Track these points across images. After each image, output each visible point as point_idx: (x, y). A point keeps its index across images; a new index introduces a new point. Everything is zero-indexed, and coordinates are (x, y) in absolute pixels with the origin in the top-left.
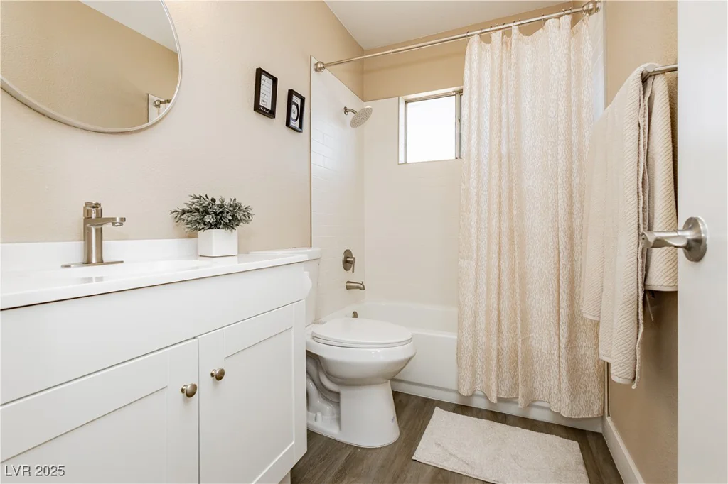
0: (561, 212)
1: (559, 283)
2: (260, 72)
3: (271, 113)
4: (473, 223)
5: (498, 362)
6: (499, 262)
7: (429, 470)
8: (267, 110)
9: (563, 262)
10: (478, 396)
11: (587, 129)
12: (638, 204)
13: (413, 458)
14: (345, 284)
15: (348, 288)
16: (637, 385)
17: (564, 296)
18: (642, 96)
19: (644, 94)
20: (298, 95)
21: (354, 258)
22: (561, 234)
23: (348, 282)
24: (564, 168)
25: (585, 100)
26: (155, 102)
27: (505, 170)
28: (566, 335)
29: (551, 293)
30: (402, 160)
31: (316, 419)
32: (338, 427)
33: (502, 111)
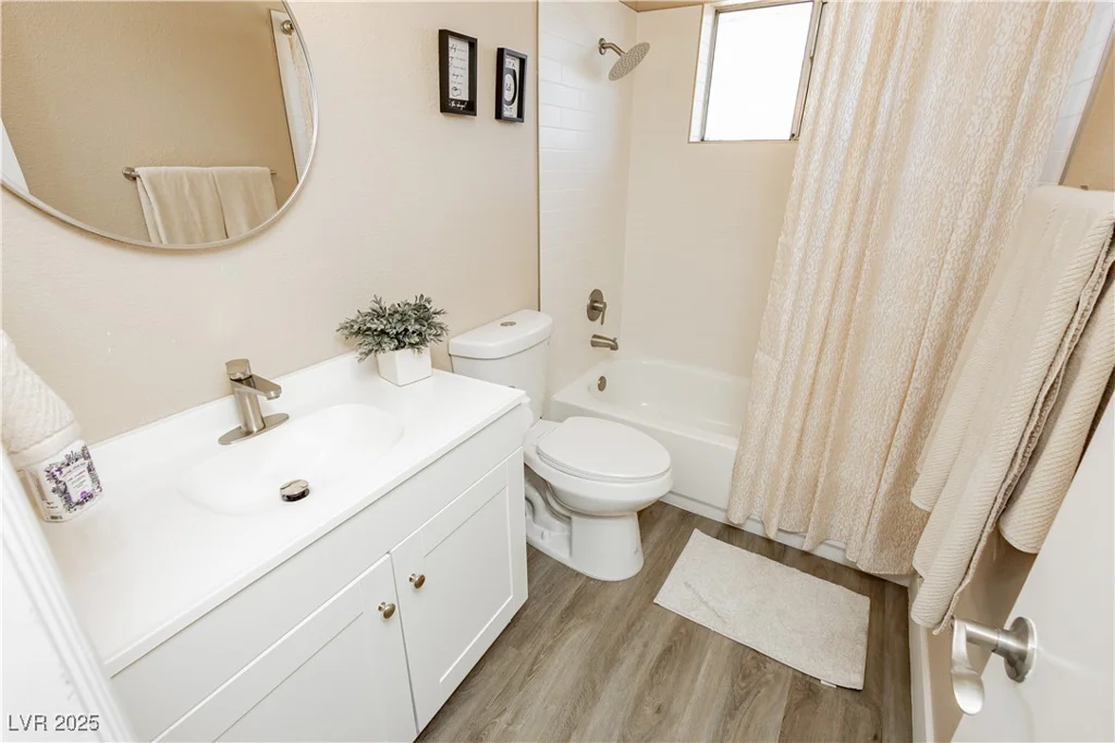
0: (936, 309)
1: (900, 412)
2: (444, 36)
3: (470, 108)
4: (788, 305)
5: (789, 489)
6: (818, 363)
7: (672, 619)
8: (462, 102)
9: (915, 384)
10: (753, 520)
11: (1032, 162)
12: (1028, 424)
13: (655, 601)
14: (590, 339)
15: (594, 344)
16: (940, 632)
17: (903, 431)
18: (1103, 256)
19: (1108, 253)
20: (513, 55)
21: (605, 304)
22: (925, 342)
23: (595, 336)
24: (964, 237)
25: (1047, 102)
26: (283, 24)
27: (860, 219)
28: (891, 480)
29: (885, 422)
30: (695, 136)
31: (542, 537)
32: (567, 551)
33: (881, 109)
